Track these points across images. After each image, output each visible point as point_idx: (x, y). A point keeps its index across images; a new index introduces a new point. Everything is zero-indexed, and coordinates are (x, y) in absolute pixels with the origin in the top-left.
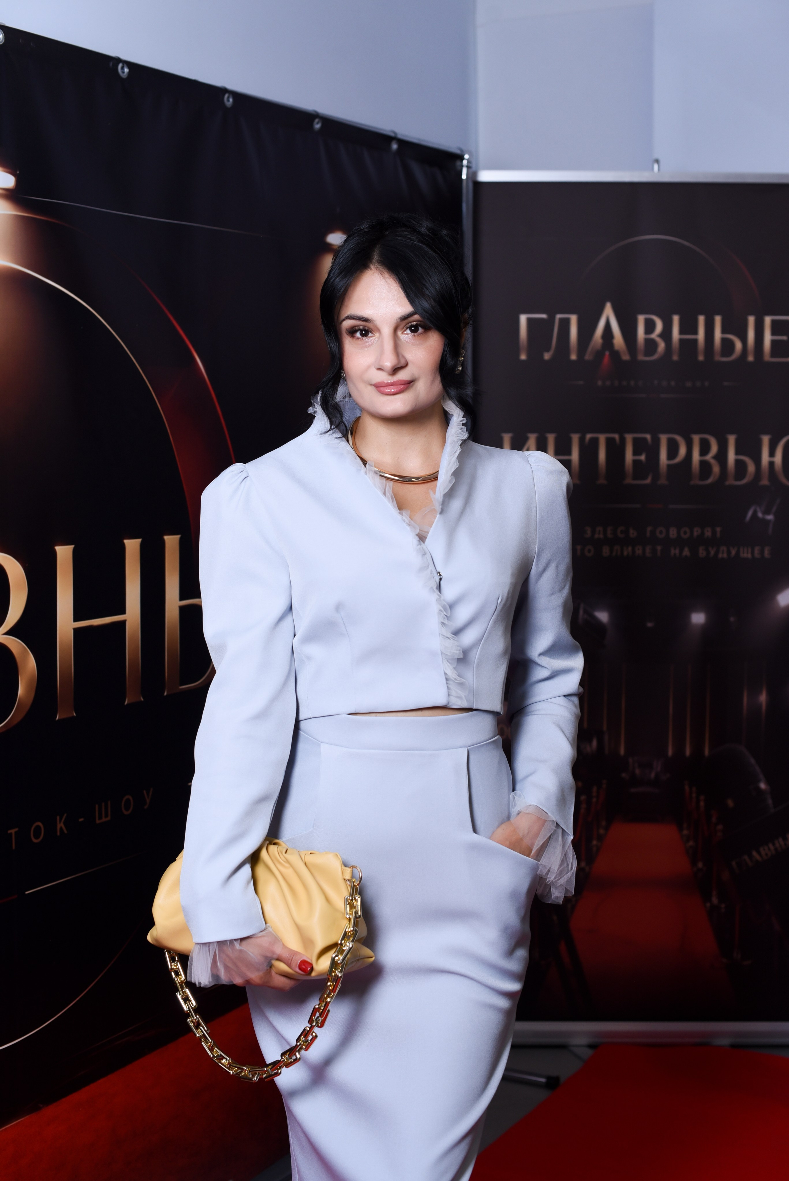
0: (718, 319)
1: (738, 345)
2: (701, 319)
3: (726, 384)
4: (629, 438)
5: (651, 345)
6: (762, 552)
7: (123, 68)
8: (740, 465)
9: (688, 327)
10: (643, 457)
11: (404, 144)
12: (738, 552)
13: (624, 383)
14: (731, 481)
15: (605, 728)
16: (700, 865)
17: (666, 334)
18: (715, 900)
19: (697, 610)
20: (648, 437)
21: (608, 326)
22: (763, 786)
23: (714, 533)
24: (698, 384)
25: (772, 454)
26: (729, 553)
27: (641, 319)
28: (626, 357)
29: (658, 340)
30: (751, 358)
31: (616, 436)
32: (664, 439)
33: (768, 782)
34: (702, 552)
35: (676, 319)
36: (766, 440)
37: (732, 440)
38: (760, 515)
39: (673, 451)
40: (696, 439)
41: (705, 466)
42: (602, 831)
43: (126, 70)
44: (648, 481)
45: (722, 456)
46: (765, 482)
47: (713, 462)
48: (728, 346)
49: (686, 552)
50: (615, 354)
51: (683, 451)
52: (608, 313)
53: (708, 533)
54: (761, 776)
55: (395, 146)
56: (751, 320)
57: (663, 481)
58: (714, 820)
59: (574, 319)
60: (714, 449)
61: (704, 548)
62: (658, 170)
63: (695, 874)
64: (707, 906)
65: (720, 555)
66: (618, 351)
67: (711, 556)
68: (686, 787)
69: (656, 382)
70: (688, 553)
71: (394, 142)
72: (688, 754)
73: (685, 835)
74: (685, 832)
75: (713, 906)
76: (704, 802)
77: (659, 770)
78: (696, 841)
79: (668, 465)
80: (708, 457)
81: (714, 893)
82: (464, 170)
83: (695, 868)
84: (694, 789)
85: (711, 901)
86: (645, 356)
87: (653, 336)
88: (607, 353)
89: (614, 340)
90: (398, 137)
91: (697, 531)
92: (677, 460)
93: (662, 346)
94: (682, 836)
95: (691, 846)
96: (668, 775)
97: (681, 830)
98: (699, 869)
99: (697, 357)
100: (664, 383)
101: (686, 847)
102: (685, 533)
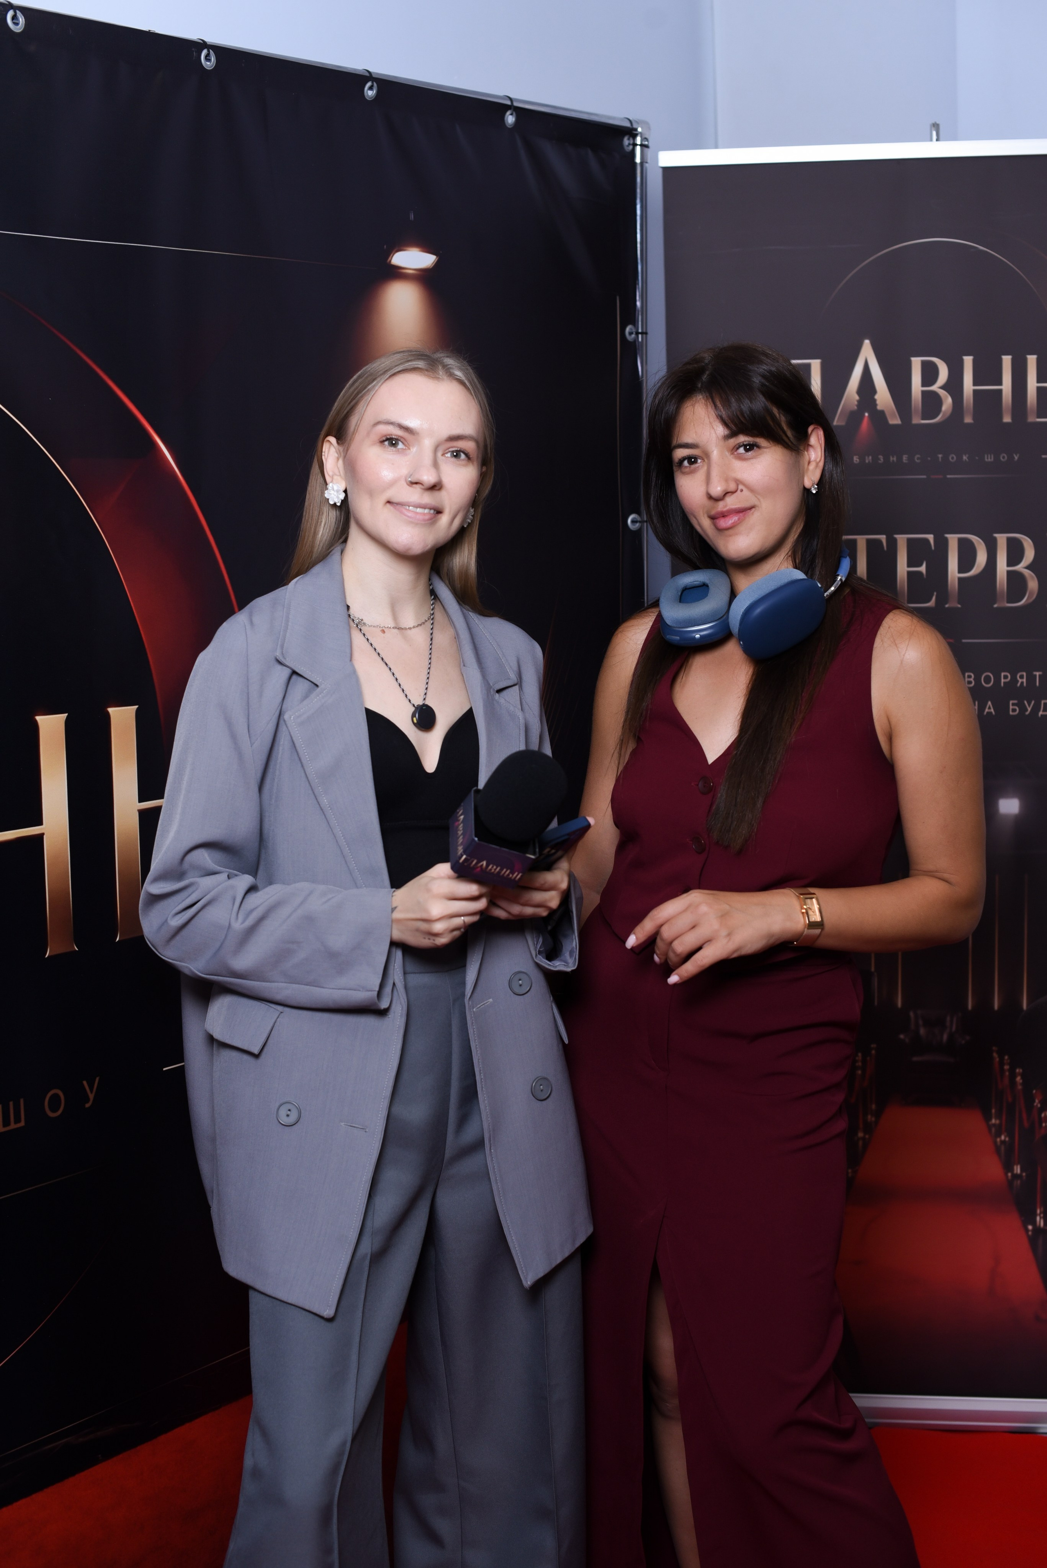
0: (1032, 360)
2: (1007, 360)
4: (902, 540)
5: (931, 402)
7: (14, 18)
9: (987, 373)
10: (923, 569)
11: (525, 114)
13: (893, 459)
15: (873, 969)
16: (1017, 1169)
17: (954, 385)
18: (1041, 1221)
19: (1006, 796)
20: (930, 537)
21: (867, 374)
23: (1031, 679)
24: (1004, 458)
27: (916, 363)
28: (895, 420)
29: (942, 393)
31: (883, 538)
32: (953, 540)
34: (1013, 708)
35: (968, 361)
39: (966, 561)
40: (1002, 539)
41: (1016, 580)
42: (870, 1118)
43: (21, 20)
44: (932, 603)
45: (1041, 565)
47: (1027, 573)
49: (990, 708)
50: (879, 417)
51: (982, 558)
52: (867, 353)
53: (1022, 680)
55: (510, 119)
57: (953, 603)
58: (1037, 1103)
59: (816, 366)
60: (1030, 554)
61: (1015, 702)
62: (937, 140)
63: (1010, 1183)
64: (1027, 1230)
65: (1041, 713)
66: (882, 413)
67: (1027, 713)
68: (995, 1055)
69: (940, 456)
70: (992, 710)
71: (509, 113)
72: (996, 1007)
73: (994, 1125)
74: (993, 1121)
75: (1037, 1230)
76: (1022, 1078)
77: (954, 1029)
78: (1011, 1135)
79: (960, 579)
80: (1020, 567)
81: (1038, 1211)
82: (638, 149)
83: (1010, 1174)
84: (1006, 1057)
85: (1034, 1223)
86: (923, 419)
87: (934, 388)
88: (867, 414)
89: (876, 397)
90: (516, 104)
91: (1006, 677)
92: (973, 572)
93: (948, 402)
94: (989, 1127)
95: (1003, 1142)
96: (968, 1038)
97: (988, 1118)
98: (1015, 1176)
99: (1001, 418)
100: (953, 458)
101: (995, 1143)
102: (987, 680)
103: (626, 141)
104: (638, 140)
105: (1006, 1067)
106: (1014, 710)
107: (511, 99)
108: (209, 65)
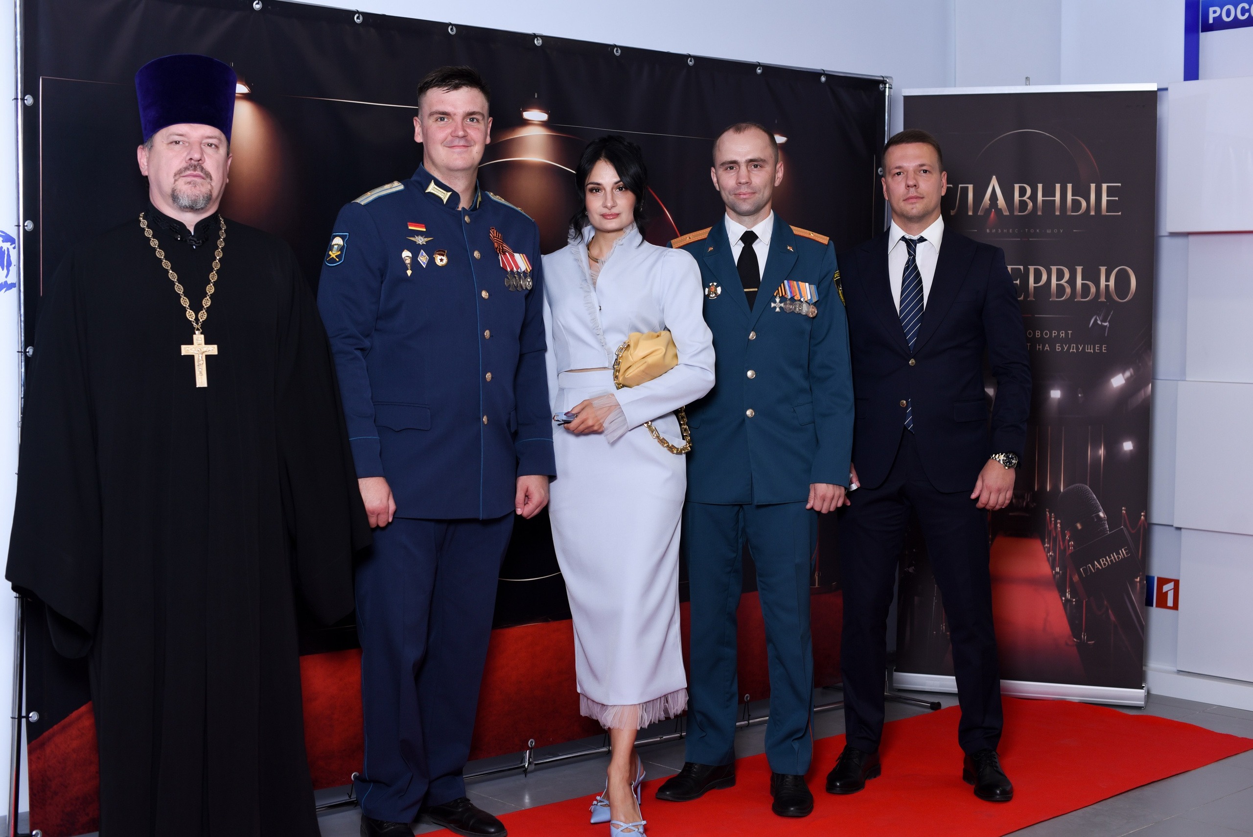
0: (1070, 186)
1: (1084, 204)
2: (1058, 186)
3: (1074, 231)
5: (1023, 204)
6: (1101, 349)
7: (617, 50)
8: (1086, 289)
9: (1049, 191)
11: (831, 77)
12: (1084, 348)
13: (1005, 231)
14: (1079, 299)
16: (1058, 570)
17: (1033, 197)
18: (1068, 596)
19: (1055, 389)
20: (1022, 267)
21: (993, 192)
22: (1102, 514)
23: (1067, 334)
24: (1055, 231)
25: (1107, 280)
26: (1077, 348)
27: (1016, 187)
28: (1006, 213)
29: (1028, 201)
30: (1092, 213)
32: (1032, 269)
33: (1105, 512)
34: (1058, 348)
35: (1040, 186)
36: (1103, 269)
37: (1079, 269)
38: (1099, 322)
39: (1038, 278)
40: (1054, 269)
41: (1060, 288)
43: (619, 51)
45: (1072, 281)
46: (1103, 299)
47: (1066, 285)
48: (1076, 205)
49: (1047, 348)
50: (999, 211)
51: (1044, 277)
52: (994, 182)
53: (1063, 334)
54: (1101, 508)
55: (823, 79)
56: (1093, 186)
57: (1031, 298)
58: (1067, 538)
59: (971, 187)
60: (1067, 276)
61: (1059, 345)
62: (1029, 85)
63: (1054, 576)
64: (1062, 600)
65: (1071, 350)
66: (1001, 210)
67: (1065, 350)
68: (1047, 513)
69: (1027, 230)
70: (1048, 348)
71: (822, 76)
72: (1048, 490)
73: (1047, 547)
74: (1046, 545)
75: (1067, 600)
76: (1060, 525)
77: (1029, 500)
78: (1055, 552)
79: (1034, 287)
80: (1062, 282)
81: (1067, 591)
82: (887, 89)
83: (1054, 572)
84: (1053, 514)
85: (1065, 596)
86: (1019, 213)
87: (1025, 198)
88: (993, 210)
89: (998, 202)
90: (826, 72)
91: (1055, 333)
92: (1041, 283)
93: (1030, 205)
94: (1044, 548)
95: (1051, 556)
96: (1035, 504)
97: (1043, 543)
98: (1056, 573)
99: (1054, 212)
100: (1032, 231)
101: (1047, 556)
102: (1046, 334)
103: (881, 86)
104: (887, 86)
105: (1053, 519)
106: (1058, 349)
107: (824, 70)
108: (691, 63)
